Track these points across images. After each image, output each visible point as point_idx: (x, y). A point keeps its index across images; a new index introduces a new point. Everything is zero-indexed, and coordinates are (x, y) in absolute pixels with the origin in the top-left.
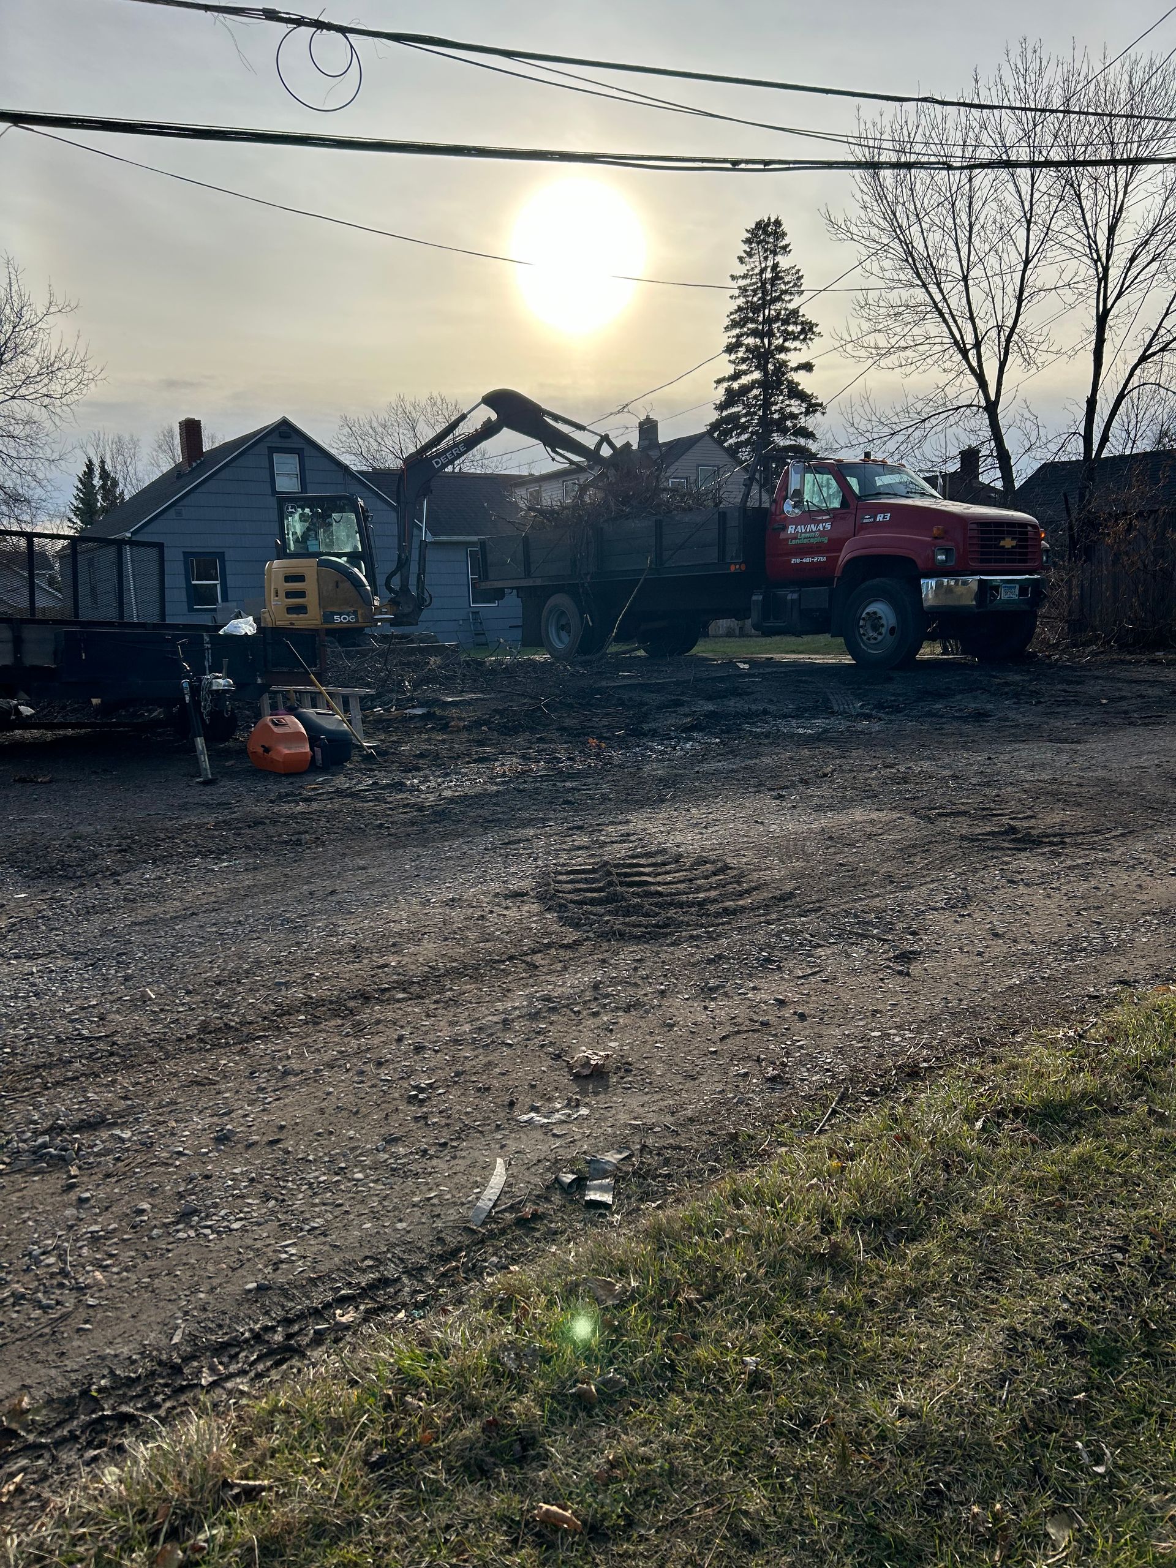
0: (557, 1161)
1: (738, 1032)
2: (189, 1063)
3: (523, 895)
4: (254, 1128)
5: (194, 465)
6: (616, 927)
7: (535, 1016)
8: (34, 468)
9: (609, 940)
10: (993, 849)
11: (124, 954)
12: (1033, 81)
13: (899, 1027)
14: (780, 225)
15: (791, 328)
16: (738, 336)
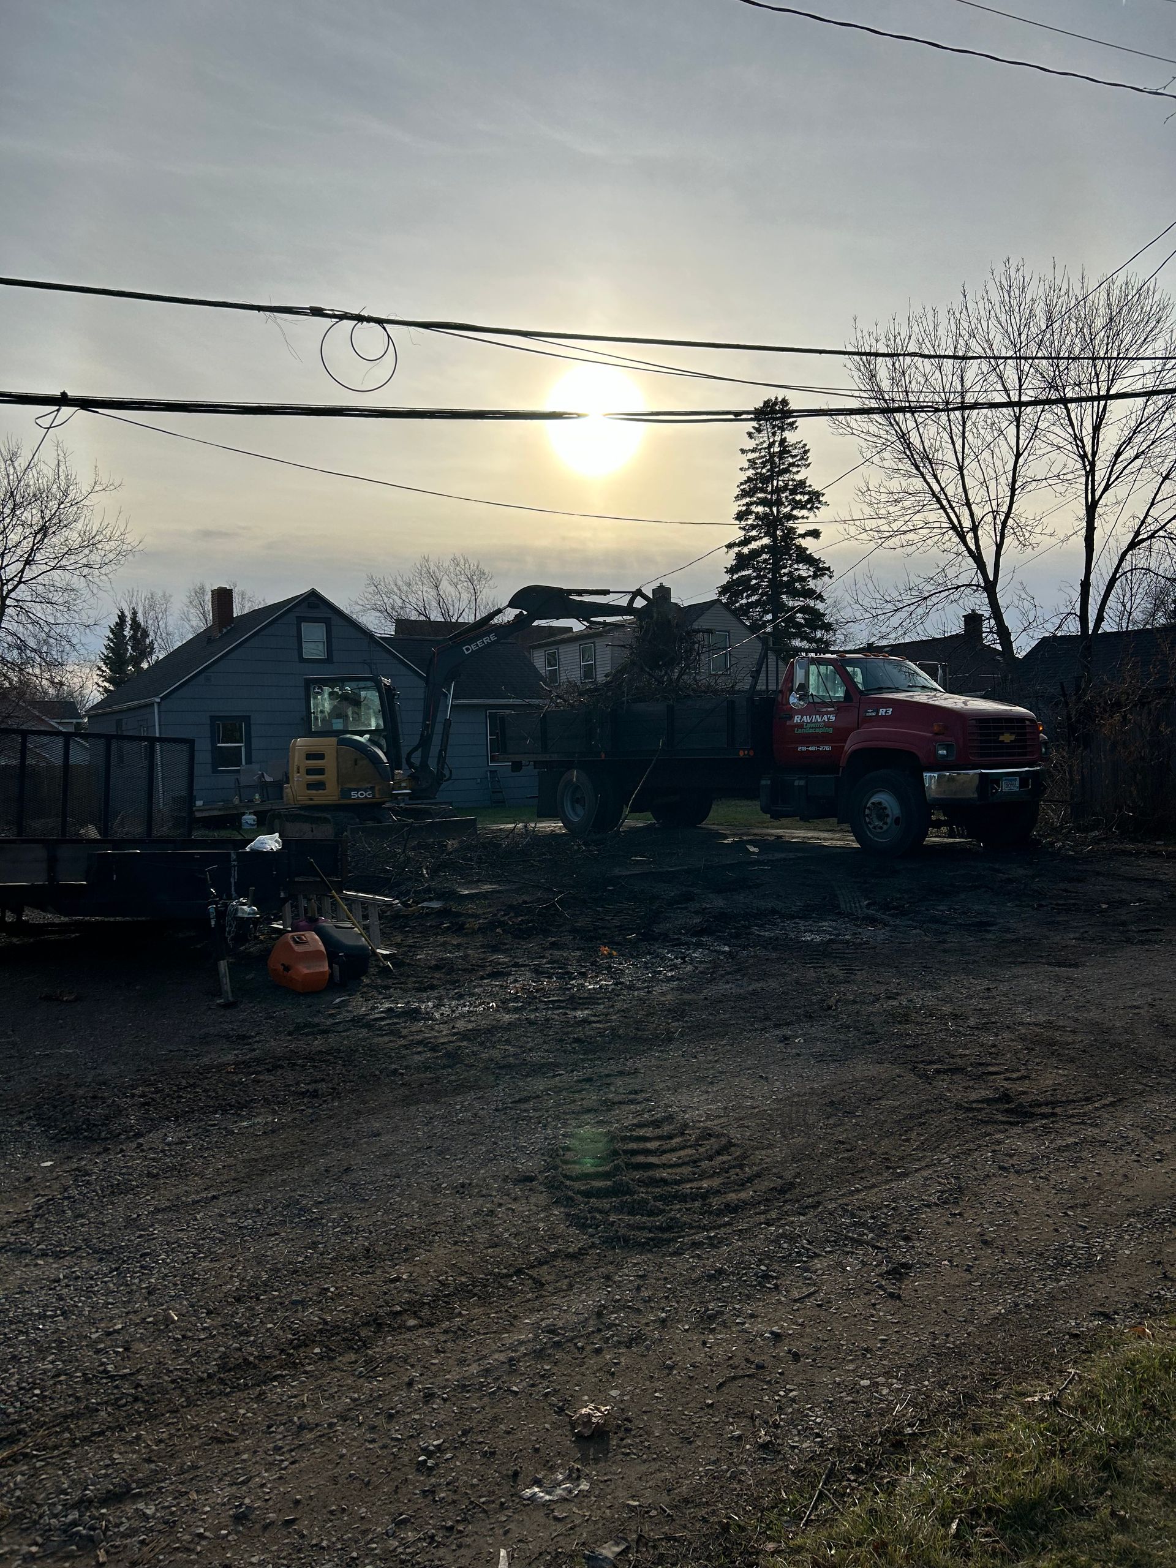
0: (558, 1554)
1: (734, 1378)
2: (210, 1412)
3: (531, 1179)
4: (271, 1503)
5: (225, 630)
6: (622, 1231)
7: (539, 1354)
8: (70, 634)
9: (614, 1248)
10: (987, 1123)
11: (147, 1254)
12: (1017, 295)
13: (887, 1374)
14: (787, 404)
15: (798, 497)
16: (748, 505)
